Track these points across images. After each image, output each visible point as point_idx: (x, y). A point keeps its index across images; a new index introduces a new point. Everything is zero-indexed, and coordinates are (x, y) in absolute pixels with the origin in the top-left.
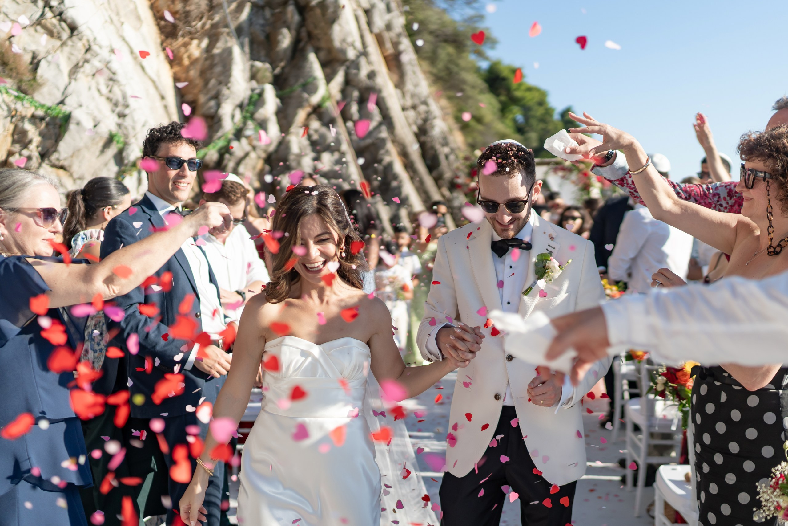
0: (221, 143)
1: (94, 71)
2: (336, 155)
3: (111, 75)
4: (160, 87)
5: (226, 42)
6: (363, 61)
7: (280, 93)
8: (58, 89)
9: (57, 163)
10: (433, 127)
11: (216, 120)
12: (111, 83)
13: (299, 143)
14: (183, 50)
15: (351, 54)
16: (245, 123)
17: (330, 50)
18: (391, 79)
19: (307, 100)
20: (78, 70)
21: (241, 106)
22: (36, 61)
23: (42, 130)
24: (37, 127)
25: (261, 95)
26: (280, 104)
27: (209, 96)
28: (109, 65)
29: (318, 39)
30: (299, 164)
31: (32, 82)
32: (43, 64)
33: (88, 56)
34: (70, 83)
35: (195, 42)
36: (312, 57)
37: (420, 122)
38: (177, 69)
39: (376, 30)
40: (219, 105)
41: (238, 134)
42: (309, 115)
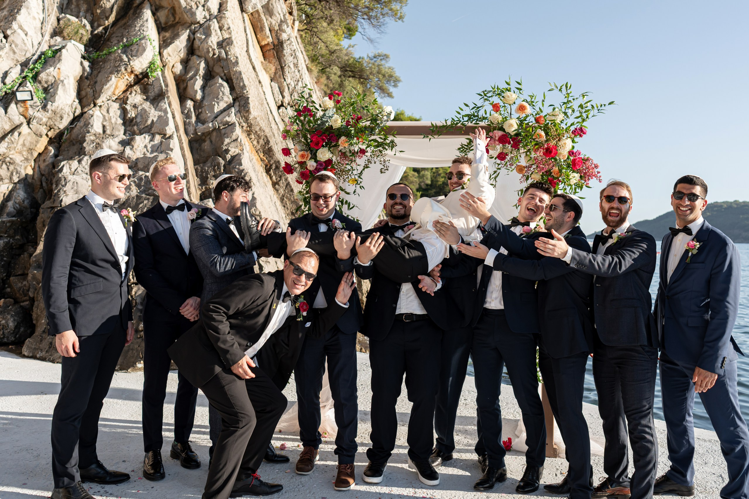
39: (250, 10)
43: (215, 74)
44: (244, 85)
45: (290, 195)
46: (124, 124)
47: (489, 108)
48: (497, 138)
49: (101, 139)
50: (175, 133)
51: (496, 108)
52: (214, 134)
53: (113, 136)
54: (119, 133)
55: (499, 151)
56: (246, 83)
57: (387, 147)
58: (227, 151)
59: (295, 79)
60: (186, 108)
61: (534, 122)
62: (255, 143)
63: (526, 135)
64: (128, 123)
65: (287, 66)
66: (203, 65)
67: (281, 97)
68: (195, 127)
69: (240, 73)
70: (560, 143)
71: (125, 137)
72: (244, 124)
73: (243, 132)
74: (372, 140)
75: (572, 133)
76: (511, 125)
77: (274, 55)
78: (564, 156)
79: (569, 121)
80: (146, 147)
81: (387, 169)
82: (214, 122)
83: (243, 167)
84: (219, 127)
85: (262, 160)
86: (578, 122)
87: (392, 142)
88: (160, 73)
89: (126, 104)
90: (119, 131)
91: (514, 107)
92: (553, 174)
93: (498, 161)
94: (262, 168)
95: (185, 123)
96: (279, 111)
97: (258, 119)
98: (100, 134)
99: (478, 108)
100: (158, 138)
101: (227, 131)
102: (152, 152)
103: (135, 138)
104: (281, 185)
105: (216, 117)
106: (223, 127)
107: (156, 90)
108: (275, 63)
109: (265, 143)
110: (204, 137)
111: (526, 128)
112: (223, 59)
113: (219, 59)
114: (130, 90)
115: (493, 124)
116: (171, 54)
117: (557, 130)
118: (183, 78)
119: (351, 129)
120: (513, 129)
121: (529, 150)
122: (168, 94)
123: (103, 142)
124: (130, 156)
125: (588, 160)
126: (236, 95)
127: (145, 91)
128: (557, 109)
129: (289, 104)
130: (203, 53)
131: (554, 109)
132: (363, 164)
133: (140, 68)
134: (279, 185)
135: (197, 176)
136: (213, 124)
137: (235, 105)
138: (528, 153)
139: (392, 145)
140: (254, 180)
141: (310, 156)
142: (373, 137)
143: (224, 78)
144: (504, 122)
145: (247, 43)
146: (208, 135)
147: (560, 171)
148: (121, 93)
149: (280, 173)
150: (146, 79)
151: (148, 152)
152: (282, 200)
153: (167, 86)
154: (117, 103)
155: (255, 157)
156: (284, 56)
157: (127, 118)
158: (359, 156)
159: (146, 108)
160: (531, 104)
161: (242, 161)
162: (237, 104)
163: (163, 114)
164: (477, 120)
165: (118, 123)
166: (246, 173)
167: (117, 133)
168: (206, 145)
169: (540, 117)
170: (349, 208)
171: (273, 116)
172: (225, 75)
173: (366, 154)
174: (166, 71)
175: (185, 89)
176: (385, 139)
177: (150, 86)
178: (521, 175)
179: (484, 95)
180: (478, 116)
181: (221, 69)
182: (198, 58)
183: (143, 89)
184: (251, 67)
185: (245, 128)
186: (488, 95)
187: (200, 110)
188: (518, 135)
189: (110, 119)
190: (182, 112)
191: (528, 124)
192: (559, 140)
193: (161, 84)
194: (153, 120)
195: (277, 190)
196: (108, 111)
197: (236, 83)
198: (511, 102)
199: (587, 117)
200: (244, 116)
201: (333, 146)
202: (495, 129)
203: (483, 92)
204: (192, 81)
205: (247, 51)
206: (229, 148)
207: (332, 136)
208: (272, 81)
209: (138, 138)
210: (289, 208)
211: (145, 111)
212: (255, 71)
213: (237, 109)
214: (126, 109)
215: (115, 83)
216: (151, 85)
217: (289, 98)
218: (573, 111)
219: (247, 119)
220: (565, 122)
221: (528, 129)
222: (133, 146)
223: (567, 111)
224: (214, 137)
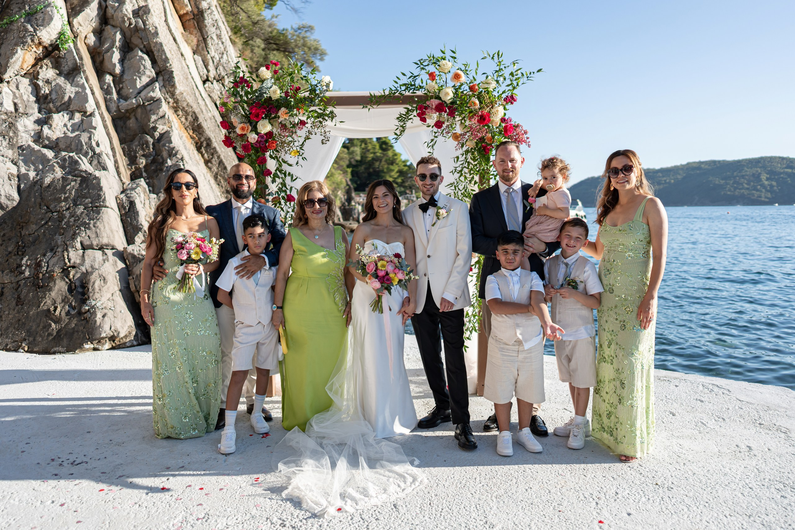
43: (133, 46)
44: (167, 58)
45: (224, 173)
46: (38, 101)
47: (425, 77)
48: (434, 107)
49: (14, 118)
50: (96, 110)
51: (432, 76)
52: (139, 110)
53: (27, 114)
54: (34, 111)
55: (435, 120)
56: (169, 55)
57: (327, 118)
58: (155, 129)
59: (219, 52)
60: (105, 83)
61: (468, 90)
62: (183, 119)
63: (461, 103)
64: (42, 100)
65: (209, 37)
66: (118, 36)
67: (205, 71)
68: (118, 104)
69: (161, 44)
70: (493, 110)
71: (40, 116)
72: (170, 100)
73: (169, 107)
74: (312, 111)
75: (504, 100)
76: (447, 94)
77: (195, 25)
78: (497, 123)
79: (501, 90)
80: (65, 125)
81: (328, 140)
82: (137, 98)
83: (173, 144)
84: (143, 103)
85: (192, 138)
86: (508, 91)
87: (332, 112)
88: (72, 45)
89: (37, 79)
90: (34, 109)
91: (450, 76)
92: (486, 141)
93: (435, 129)
94: (192, 146)
95: (106, 100)
96: (205, 86)
97: (185, 94)
98: (12, 113)
99: (415, 77)
100: (78, 117)
101: (153, 107)
102: (73, 131)
103: (52, 116)
104: (214, 162)
105: (139, 93)
106: (148, 103)
107: (69, 63)
108: (196, 34)
109: (194, 120)
110: (128, 114)
111: (462, 96)
112: (141, 29)
113: (137, 29)
114: (39, 64)
115: (430, 92)
116: (82, 24)
117: (490, 98)
118: (98, 50)
119: (291, 99)
120: (449, 98)
121: (463, 118)
122: (83, 67)
123: (17, 121)
124: (49, 135)
125: (518, 126)
126: (158, 69)
127: (57, 65)
128: (490, 77)
129: (214, 78)
130: (118, 23)
131: (487, 77)
132: (304, 136)
133: (48, 39)
134: (211, 163)
135: (125, 155)
136: (136, 100)
137: (158, 79)
138: (463, 121)
139: (332, 116)
140: (186, 158)
141: (250, 128)
142: (312, 108)
143: (144, 50)
144: (440, 90)
145: (165, 12)
146: (132, 112)
147: (493, 137)
148: (30, 67)
149: (212, 151)
150: (56, 52)
151: (69, 131)
152: (216, 178)
153: (81, 59)
154: (27, 78)
155: (185, 135)
156: (206, 26)
157: (41, 95)
158: (299, 128)
159: (60, 83)
160: (466, 72)
161: (172, 139)
162: (161, 78)
163: (80, 90)
164: (414, 89)
165: (31, 100)
166: (178, 151)
167: (31, 111)
168: (132, 123)
169: (474, 85)
170: (293, 180)
171: (199, 91)
172: (144, 47)
173: (306, 125)
174: (79, 43)
175: (102, 62)
176: (324, 111)
177: (62, 60)
178: (457, 143)
179: (420, 64)
180: (414, 85)
181: (140, 40)
182: (113, 28)
183: (54, 64)
184: (172, 39)
185: (171, 104)
186: (424, 64)
187: (121, 86)
188: (453, 103)
189: (21, 96)
190: (102, 88)
191: (462, 92)
192: (492, 108)
193: (74, 56)
194: (70, 97)
195: (210, 169)
196: (17, 87)
197: (158, 56)
198: (446, 71)
199: (517, 85)
200: (170, 91)
201: (273, 118)
202: (432, 97)
203: (419, 61)
204: (109, 54)
205: (166, 21)
206: (157, 125)
207: (271, 108)
208: (194, 54)
209: (55, 116)
210: (224, 186)
211: (60, 86)
212: (176, 43)
213: (162, 84)
214: (38, 85)
215: (22, 56)
216: (64, 58)
217: (215, 72)
218: (505, 79)
219: (173, 95)
220: (497, 90)
221: (463, 97)
222: (51, 125)
223: (499, 79)
224: (140, 114)
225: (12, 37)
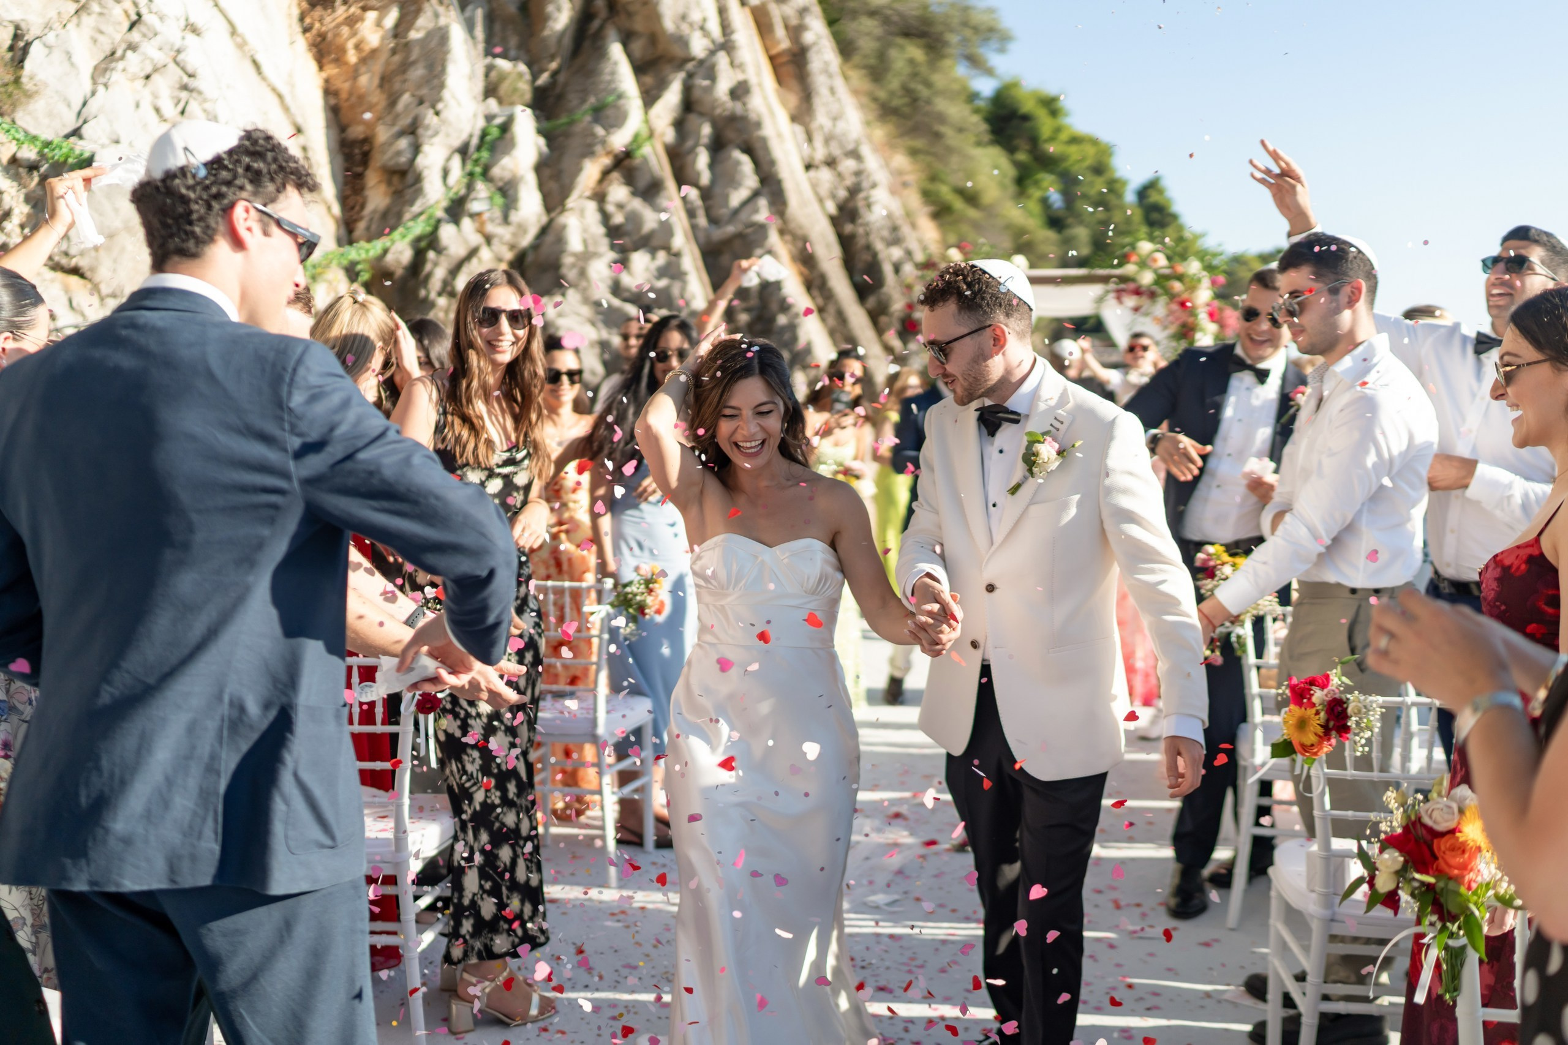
0: (419, 228)
1: (148, 69)
2: (662, 257)
3: (186, 79)
4: (293, 109)
5: (437, 15)
6: (722, 59)
7: (546, 125)
8: (69, 106)
9: (64, 261)
10: (869, 206)
11: (410, 178)
12: (184, 95)
13: (585, 230)
14: (345, 31)
15: (698, 47)
16: (470, 187)
17: (654, 37)
18: (784, 103)
19: (603, 142)
20: (113, 65)
21: (463, 151)
22: (21, 44)
23: (34, 191)
24: (22, 185)
25: (505, 128)
26: (545, 149)
27: (396, 129)
28: (180, 57)
29: (630, 15)
30: (583, 273)
31: (10, 88)
32: (36, 50)
33: (135, 36)
34: (93, 93)
35: (372, 15)
36: (616, 50)
37: (842, 194)
38: (331, 70)
40: (416, 149)
41: (456, 210)
42: (606, 173)
225: (574, 144)
